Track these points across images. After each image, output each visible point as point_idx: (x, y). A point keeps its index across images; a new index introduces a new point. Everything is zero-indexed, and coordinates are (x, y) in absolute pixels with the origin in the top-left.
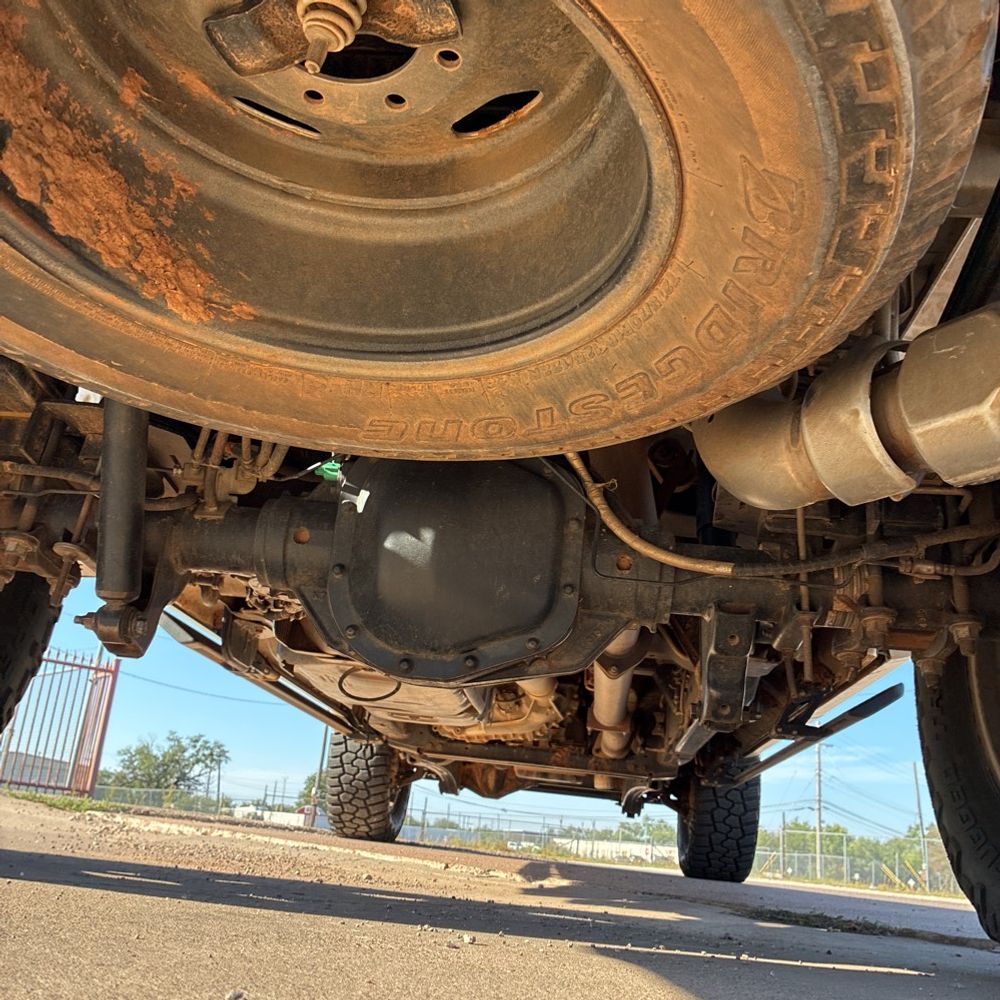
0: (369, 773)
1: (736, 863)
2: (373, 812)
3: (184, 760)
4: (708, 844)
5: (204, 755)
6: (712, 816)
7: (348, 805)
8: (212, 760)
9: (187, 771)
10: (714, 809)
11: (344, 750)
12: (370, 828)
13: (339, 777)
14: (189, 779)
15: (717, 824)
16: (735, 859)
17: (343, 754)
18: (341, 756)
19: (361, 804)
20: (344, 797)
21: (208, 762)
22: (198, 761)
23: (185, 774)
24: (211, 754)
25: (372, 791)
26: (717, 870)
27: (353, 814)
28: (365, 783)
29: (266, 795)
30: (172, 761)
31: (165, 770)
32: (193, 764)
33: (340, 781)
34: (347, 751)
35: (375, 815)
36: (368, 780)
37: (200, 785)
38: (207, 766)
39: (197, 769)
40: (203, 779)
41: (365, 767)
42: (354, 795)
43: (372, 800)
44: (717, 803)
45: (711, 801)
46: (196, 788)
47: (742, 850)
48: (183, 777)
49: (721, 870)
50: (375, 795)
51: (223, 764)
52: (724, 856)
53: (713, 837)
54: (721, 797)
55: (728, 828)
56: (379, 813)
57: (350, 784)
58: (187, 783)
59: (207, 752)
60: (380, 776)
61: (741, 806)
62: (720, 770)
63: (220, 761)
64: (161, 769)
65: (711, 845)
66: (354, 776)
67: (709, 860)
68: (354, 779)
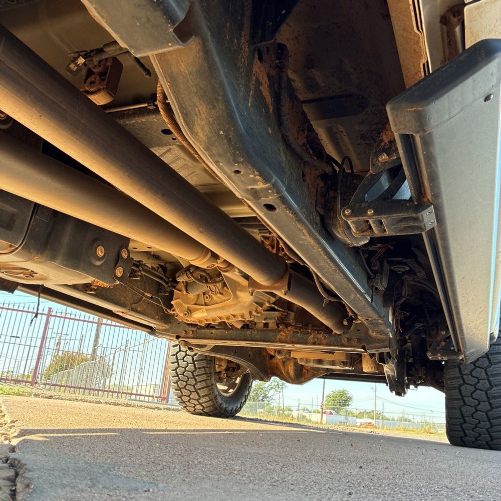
0: (195, 365)
1: (489, 433)
2: (201, 395)
3: (265, 388)
4: (460, 417)
5: (274, 385)
6: (460, 391)
7: (184, 389)
8: (279, 387)
9: (267, 393)
10: (461, 385)
11: (178, 350)
12: (203, 406)
13: (176, 370)
14: (268, 397)
15: (465, 398)
16: (487, 430)
17: (177, 353)
18: (176, 354)
19: (192, 389)
20: (181, 384)
21: (277, 388)
22: (272, 388)
23: (266, 395)
24: (278, 385)
25: (198, 379)
26: (474, 439)
27: (189, 396)
28: (192, 373)
29: (299, 404)
30: (259, 389)
31: (257, 393)
32: (270, 390)
33: (177, 373)
34: (180, 351)
35: (203, 396)
36: (194, 371)
37: (274, 400)
38: (276, 391)
39: (272, 392)
40: (274, 397)
41: (192, 362)
42: (186, 382)
43: (198, 386)
44: (463, 380)
45: (458, 378)
46: (272, 402)
47: (492, 421)
48: (265, 396)
49: (477, 440)
50: (200, 382)
51: (284, 389)
52: (476, 427)
53: (462, 409)
54: (466, 375)
55: (477, 402)
56: (206, 396)
57: (183, 374)
58: (268, 399)
59: (276, 384)
60: (202, 368)
61: (487, 381)
62: (443, 344)
63: (283, 388)
64: (255, 393)
65: (463, 417)
66: (185, 368)
67: (464, 430)
68: (186, 371)
